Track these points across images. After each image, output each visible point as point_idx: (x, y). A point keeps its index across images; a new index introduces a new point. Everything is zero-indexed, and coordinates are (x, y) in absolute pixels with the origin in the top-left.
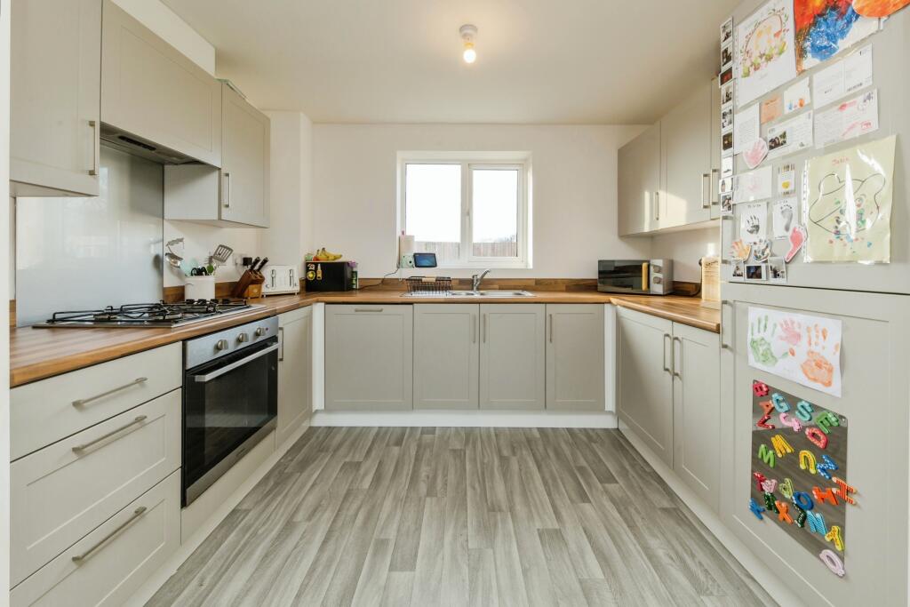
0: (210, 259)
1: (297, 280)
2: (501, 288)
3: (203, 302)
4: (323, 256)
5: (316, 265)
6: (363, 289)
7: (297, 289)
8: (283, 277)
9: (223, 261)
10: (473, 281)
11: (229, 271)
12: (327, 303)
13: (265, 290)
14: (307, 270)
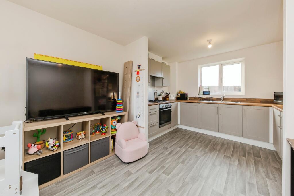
0: (161, 93)
1: (175, 97)
2: (232, 101)
3: (160, 100)
4: (181, 92)
5: (179, 94)
6: (189, 100)
7: (175, 99)
8: (173, 96)
9: (163, 93)
10: (221, 98)
11: (164, 95)
12: (181, 102)
13: (170, 99)
14: (177, 95)
